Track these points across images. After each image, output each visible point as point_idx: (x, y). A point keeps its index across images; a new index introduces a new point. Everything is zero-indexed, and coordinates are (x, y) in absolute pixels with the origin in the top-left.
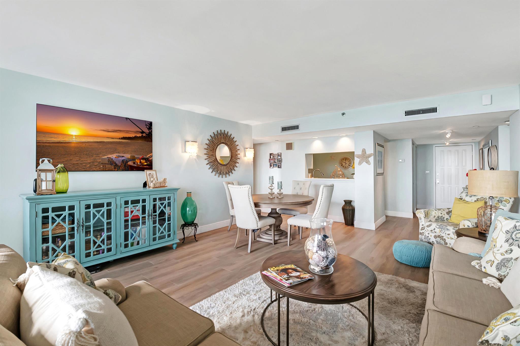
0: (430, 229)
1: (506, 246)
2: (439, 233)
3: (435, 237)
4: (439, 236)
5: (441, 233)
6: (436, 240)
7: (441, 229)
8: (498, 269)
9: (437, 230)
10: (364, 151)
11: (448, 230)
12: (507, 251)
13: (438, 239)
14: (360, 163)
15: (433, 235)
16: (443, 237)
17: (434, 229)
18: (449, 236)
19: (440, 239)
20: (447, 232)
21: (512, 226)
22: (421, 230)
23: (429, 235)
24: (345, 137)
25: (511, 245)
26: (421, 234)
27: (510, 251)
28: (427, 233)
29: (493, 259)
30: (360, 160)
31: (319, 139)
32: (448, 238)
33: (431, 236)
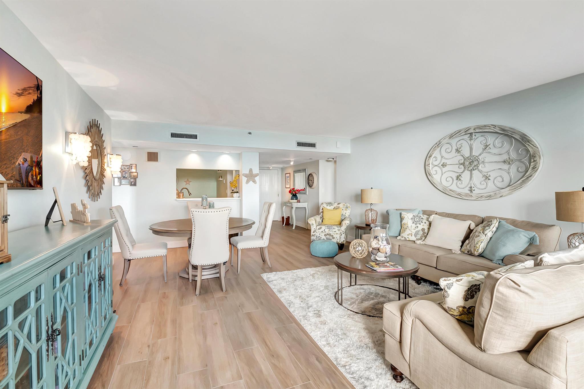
0: (320, 230)
1: (414, 226)
2: (328, 231)
3: (325, 235)
4: (328, 234)
5: (329, 232)
6: (326, 237)
7: (329, 229)
8: (415, 236)
9: (327, 230)
10: (251, 170)
11: (334, 228)
12: (416, 228)
13: (328, 236)
14: (247, 182)
15: (323, 234)
16: (331, 234)
17: (325, 230)
18: (335, 233)
19: (329, 236)
20: (334, 230)
21: (412, 216)
22: (313, 233)
23: (320, 235)
24: (228, 154)
25: (416, 224)
26: (313, 235)
27: (417, 227)
28: (318, 234)
29: (411, 233)
30: (247, 179)
31: (198, 153)
32: (335, 234)
33: (322, 235)
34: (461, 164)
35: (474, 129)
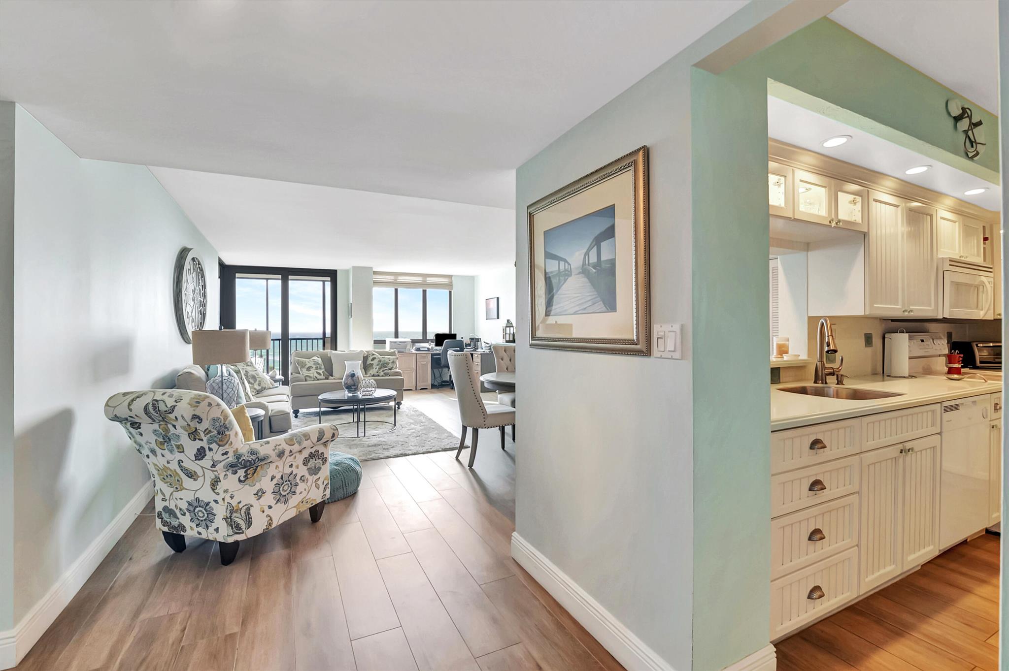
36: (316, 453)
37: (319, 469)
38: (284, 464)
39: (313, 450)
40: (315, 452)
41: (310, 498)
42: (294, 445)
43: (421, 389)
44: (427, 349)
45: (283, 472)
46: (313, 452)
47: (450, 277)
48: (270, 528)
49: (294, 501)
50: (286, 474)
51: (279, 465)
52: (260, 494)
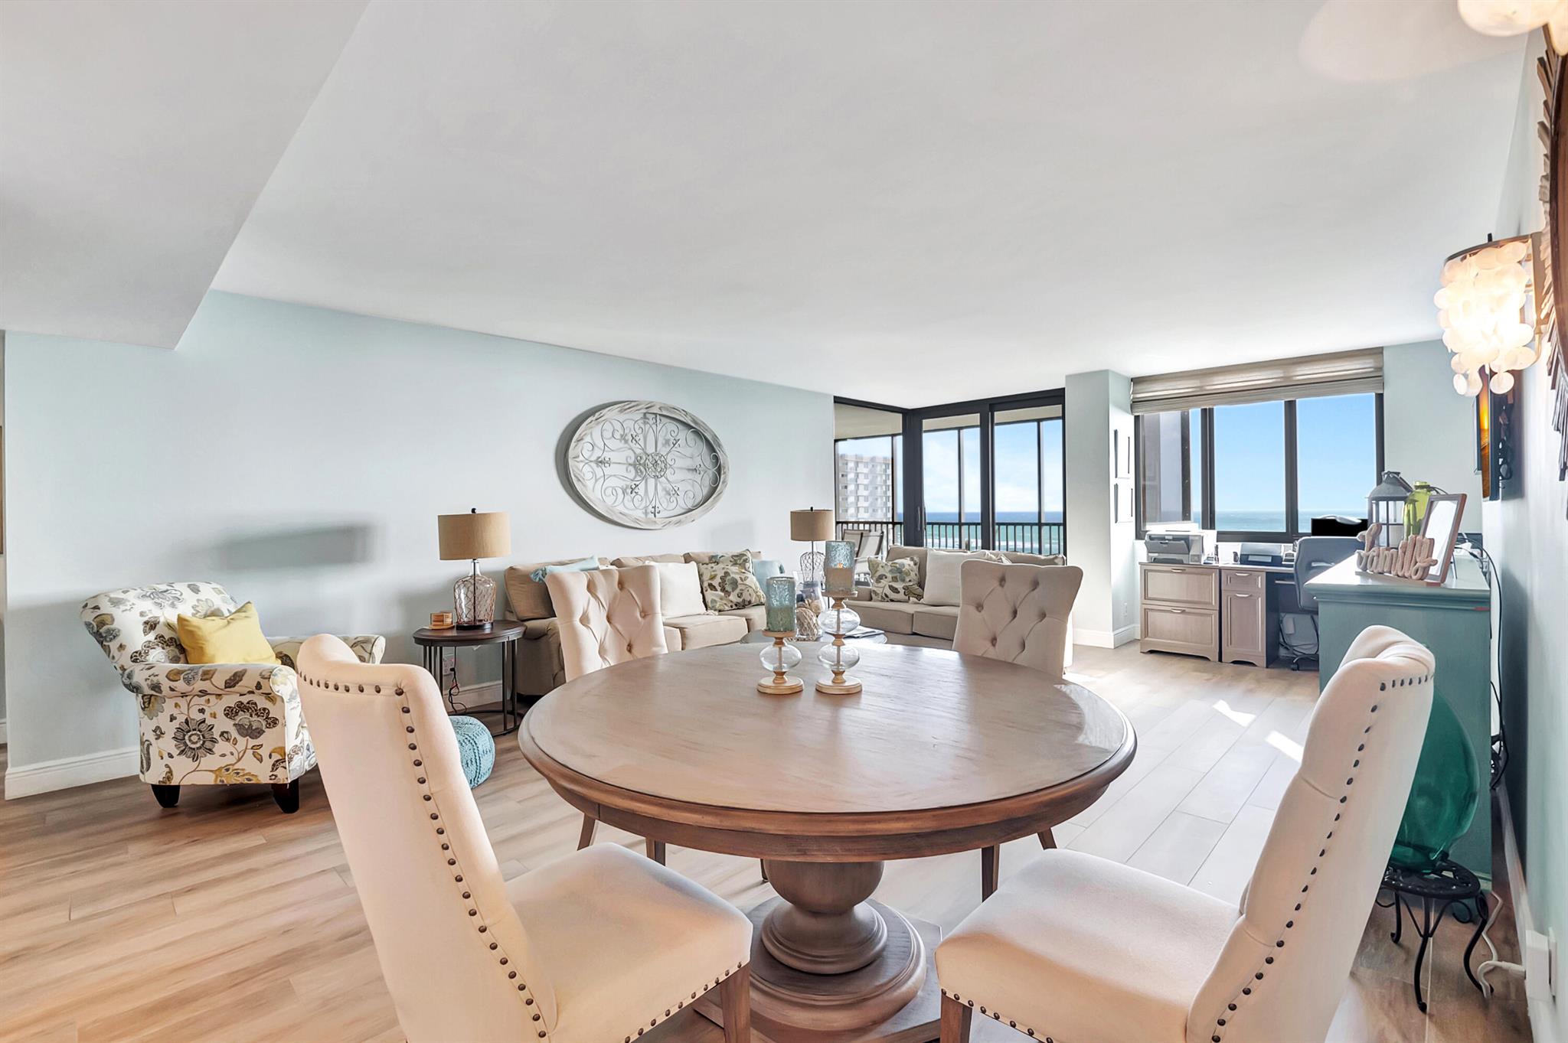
34: (630, 465)
35: (660, 408)
36: (250, 706)
37: (260, 732)
38: (189, 705)
39: (245, 700)
40: (248, 703)
41: (243, 770)
42: (177, 681)
43: (1235, 662)
44: (1269, 560)
45: (188, 716)
46: (245, 702)
47: (1377, 352)
48: (168, 784)
49: (210, 762)
50: (194, 719)
51: (178, 702)
52: (159, 733)
